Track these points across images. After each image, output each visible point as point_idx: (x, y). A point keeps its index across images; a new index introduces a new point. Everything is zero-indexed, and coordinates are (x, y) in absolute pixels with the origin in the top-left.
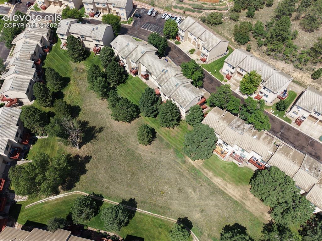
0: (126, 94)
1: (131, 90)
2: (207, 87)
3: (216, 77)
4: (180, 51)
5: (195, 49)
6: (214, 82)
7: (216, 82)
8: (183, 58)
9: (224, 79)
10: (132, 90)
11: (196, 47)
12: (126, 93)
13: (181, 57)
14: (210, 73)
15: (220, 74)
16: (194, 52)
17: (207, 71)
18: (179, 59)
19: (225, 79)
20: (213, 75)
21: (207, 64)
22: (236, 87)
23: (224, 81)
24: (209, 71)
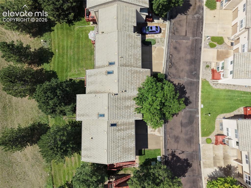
0: (59, 47)
1: (69, 44)
2: (171, 129)
3: (202, 122)
4: (199, 23)
5: (226, 41)
6: (188, 128)
7: (192, 131)
8: (190, 42)
9: (210, 137)
10: (69, 46)
11: (232, 38)
12: (61, 43)
13: (189, 39)
14: (201, 106)
15: (215, 121)
16: (218, 46)
17: (200, 100)
18: (180, 41)
19: (212, 137)
20: (202, 114)
21: (214, 86)
22: (213, 165)
23: (205, 138)
24: (202, 103)
